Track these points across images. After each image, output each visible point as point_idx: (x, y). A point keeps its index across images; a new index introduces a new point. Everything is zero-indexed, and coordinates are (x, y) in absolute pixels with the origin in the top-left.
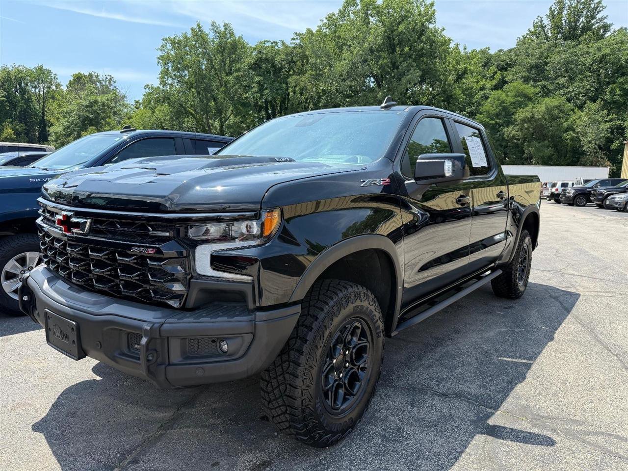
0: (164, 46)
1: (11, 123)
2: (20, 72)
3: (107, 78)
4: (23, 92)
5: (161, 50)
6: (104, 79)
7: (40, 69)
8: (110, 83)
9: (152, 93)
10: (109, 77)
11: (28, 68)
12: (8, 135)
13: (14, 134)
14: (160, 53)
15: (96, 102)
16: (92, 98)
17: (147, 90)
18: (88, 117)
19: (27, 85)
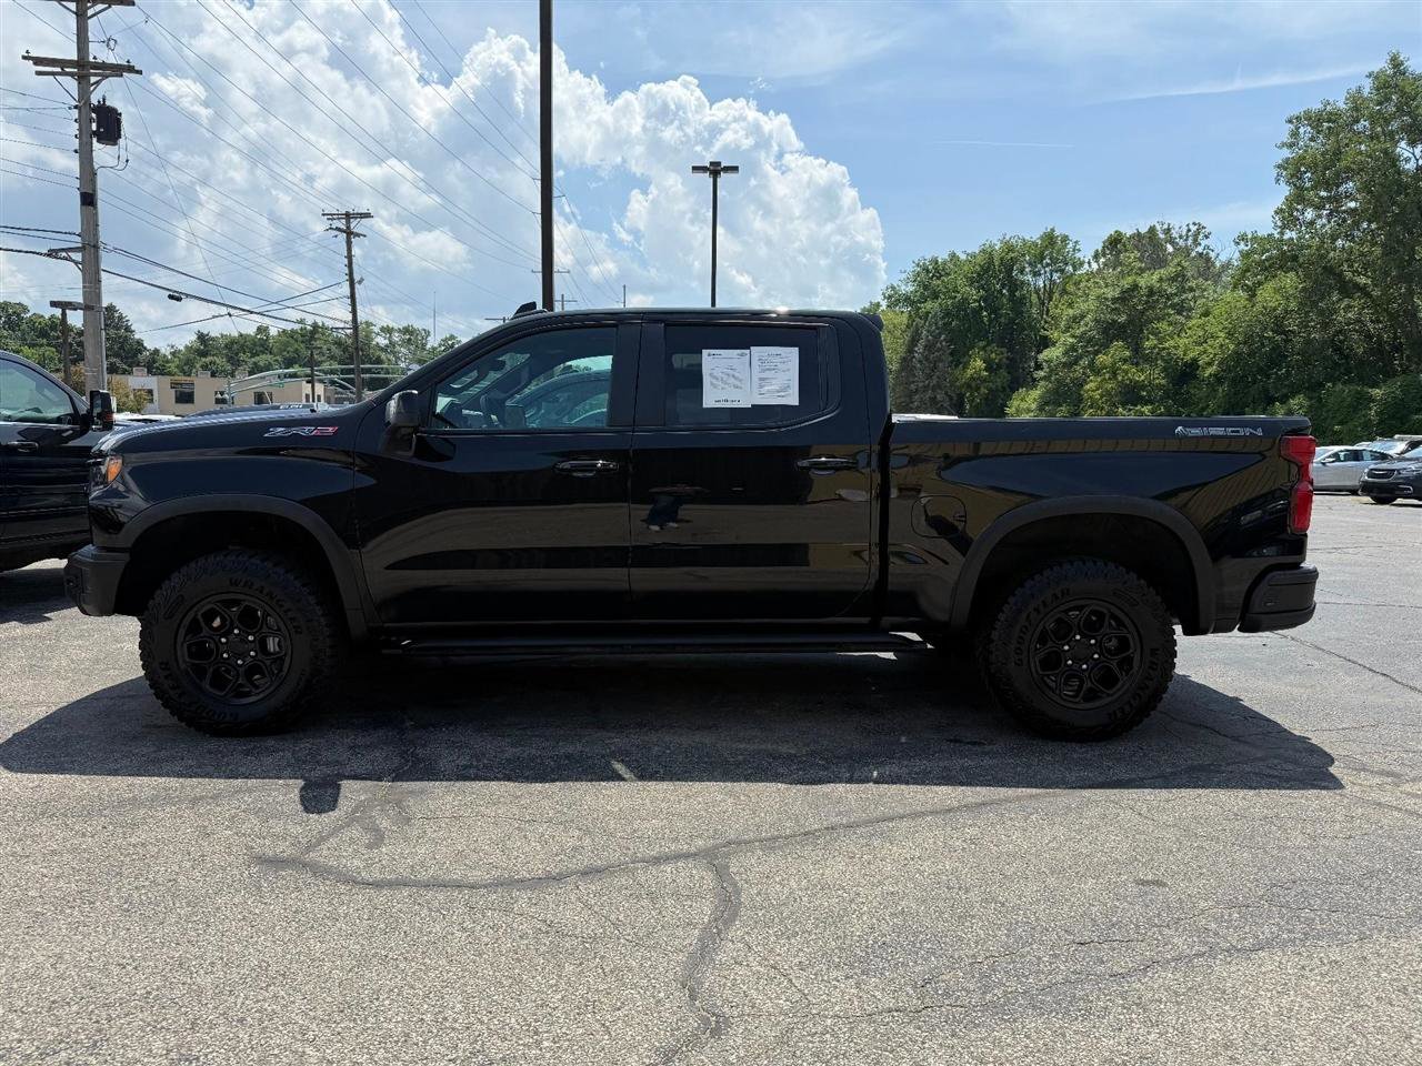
0: (1295, 134)
1: (984, 348)
2: (1011, 249)
3: (1189, 230)
4: (1014, 285)
5: (1291, 146)
6: (1184, 233)
7: (1050, 239)
8: (1195, 240)
9: (1253, 251)
10: (1193, 228)
11: (1027, 238)
12: (975, 372)
13: (986, 370)
14: (1286, 153)
15: (1135, 287)
16: (1126, 282)
17: (1242, 246)
18: (1114, 321)
19: (1022, 271)
